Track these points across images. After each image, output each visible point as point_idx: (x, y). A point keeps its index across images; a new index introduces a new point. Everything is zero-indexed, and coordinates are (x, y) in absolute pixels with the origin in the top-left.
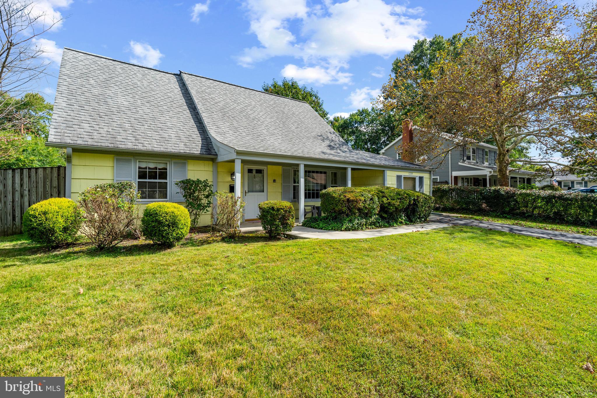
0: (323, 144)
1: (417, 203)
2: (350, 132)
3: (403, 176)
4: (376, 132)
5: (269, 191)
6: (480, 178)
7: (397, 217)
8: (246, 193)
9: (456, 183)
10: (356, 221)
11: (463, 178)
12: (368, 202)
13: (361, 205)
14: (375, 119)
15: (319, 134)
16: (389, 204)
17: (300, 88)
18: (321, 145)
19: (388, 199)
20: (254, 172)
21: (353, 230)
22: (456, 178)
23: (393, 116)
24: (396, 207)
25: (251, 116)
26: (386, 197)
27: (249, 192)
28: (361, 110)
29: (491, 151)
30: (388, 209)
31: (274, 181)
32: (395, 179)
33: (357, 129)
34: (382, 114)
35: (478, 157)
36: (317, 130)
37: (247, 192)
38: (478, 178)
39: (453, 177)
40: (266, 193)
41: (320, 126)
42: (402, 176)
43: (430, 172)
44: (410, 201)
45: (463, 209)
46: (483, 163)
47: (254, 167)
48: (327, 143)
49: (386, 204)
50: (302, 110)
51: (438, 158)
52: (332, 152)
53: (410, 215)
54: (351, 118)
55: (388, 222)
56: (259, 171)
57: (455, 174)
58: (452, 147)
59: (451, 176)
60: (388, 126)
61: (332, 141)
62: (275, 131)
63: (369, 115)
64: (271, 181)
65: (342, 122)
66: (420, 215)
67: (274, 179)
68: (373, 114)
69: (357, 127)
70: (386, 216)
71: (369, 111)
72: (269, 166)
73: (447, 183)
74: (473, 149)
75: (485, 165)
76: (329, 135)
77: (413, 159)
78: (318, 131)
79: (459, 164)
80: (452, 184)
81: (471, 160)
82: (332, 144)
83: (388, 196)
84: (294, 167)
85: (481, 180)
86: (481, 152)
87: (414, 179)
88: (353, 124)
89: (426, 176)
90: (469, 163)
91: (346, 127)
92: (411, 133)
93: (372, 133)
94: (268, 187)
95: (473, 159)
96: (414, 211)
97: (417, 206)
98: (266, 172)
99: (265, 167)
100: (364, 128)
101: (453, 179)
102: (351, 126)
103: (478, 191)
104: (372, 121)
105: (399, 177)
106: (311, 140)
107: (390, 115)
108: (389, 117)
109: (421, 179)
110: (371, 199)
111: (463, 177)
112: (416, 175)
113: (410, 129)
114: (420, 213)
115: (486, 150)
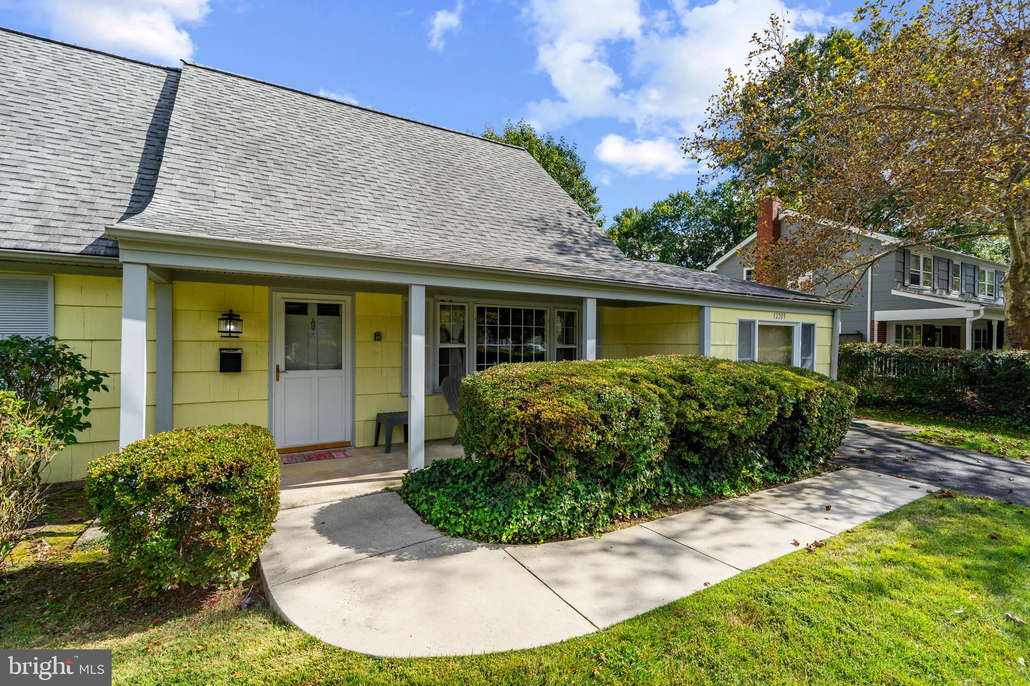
0: (539, 239)
1: (806, 413)
2: (654, 238)
3: (757, 324)
4: (705, 237)
5: (359, 364)
6: (938, 326)
7: (736, 464)
8: (278, 371)
9: (882, 338)
10: (568, 502)
11: (899, 326)
12: (619, 427)
13: (588, 438)
14: (703, 212)
15: (536, 215)
16: (707, 422)
17: (539, 138)
18: (531, 239)
19: (702, 406)
20: (313, 311)
21: (549, 539)
22: (883, 325)
23: (739, 204)
24: (730, 433)
25: (342, 166)
26: (695, 398)
27: (289, 367)
28: (675, 196)
29: (966, 264)
30: (703, 438)
31: (378, 336)
32: (734, 330)
33: (667, 231)
34: (716, 201)
35: (936, 278)
36: (532, 206)
37: (282, 367)
38: (933, 326)
39: (876, 324)
40: (349, 371)
41: (545, 198)
42: (754, 322)
43: (834, 311)
44: (782, 409)
45: (911, 402)
46: (948, 292)
47: (313, 298)
48: (554, 237)
49: (695, 423)
50: (505, 163)
51: (844, 280)
52: (562, 259)
53: (780, 448)
54: (656, 211)
55: (704, 481)
56: (327, 310)
57: (881, 315)
58: (878, 253)
59: (872, 322)
60: (728, 224)
61: (571, 232)
62: (401, 203)
63: (690, 202)
64: (364, 335)
65: (637, 218)
66: (811, 450)
67: (375, 330)
68: (699, 202)
69: (666, 228)
70: (696, 460)
71: (691, 196)
72: (360, 296)
73: (860, 337)
74: (925, 259)
75: (951, 296)
76: (564, 218)
77: (782, 279)
78: (536, 208)
79: (894, 292)
80: (872, 340)
81: (921, 285)
82: (568, 240)
83: (702, 395)
84: (444, 298)
85: (939, 330)
86: (943, 266)
87: (788, 331)
88: (659, 222)
89: (821, 322)
90: (919, 292)
91: (645, 228)
92: (777, 226)
93: (697, 238)
94: (358, 353)
95: (925, 283)
96: (793, 439)
97: (805, 423)
98: (349, 311)
99: (348, 299)
100: (680, 228)
101: (876, 328)
102: (655, 225)
103: (957, 361)
104: (696, 215)
105: (745, 327)
106: (506, 227)
107: (732, 202)
108: (731, 206)
109: (808, 330)
110: (635, 413)
111: (899, 323)
112: (796, 319)
113: (774, 217)
114: (814, 445)
115: (956, 262)
